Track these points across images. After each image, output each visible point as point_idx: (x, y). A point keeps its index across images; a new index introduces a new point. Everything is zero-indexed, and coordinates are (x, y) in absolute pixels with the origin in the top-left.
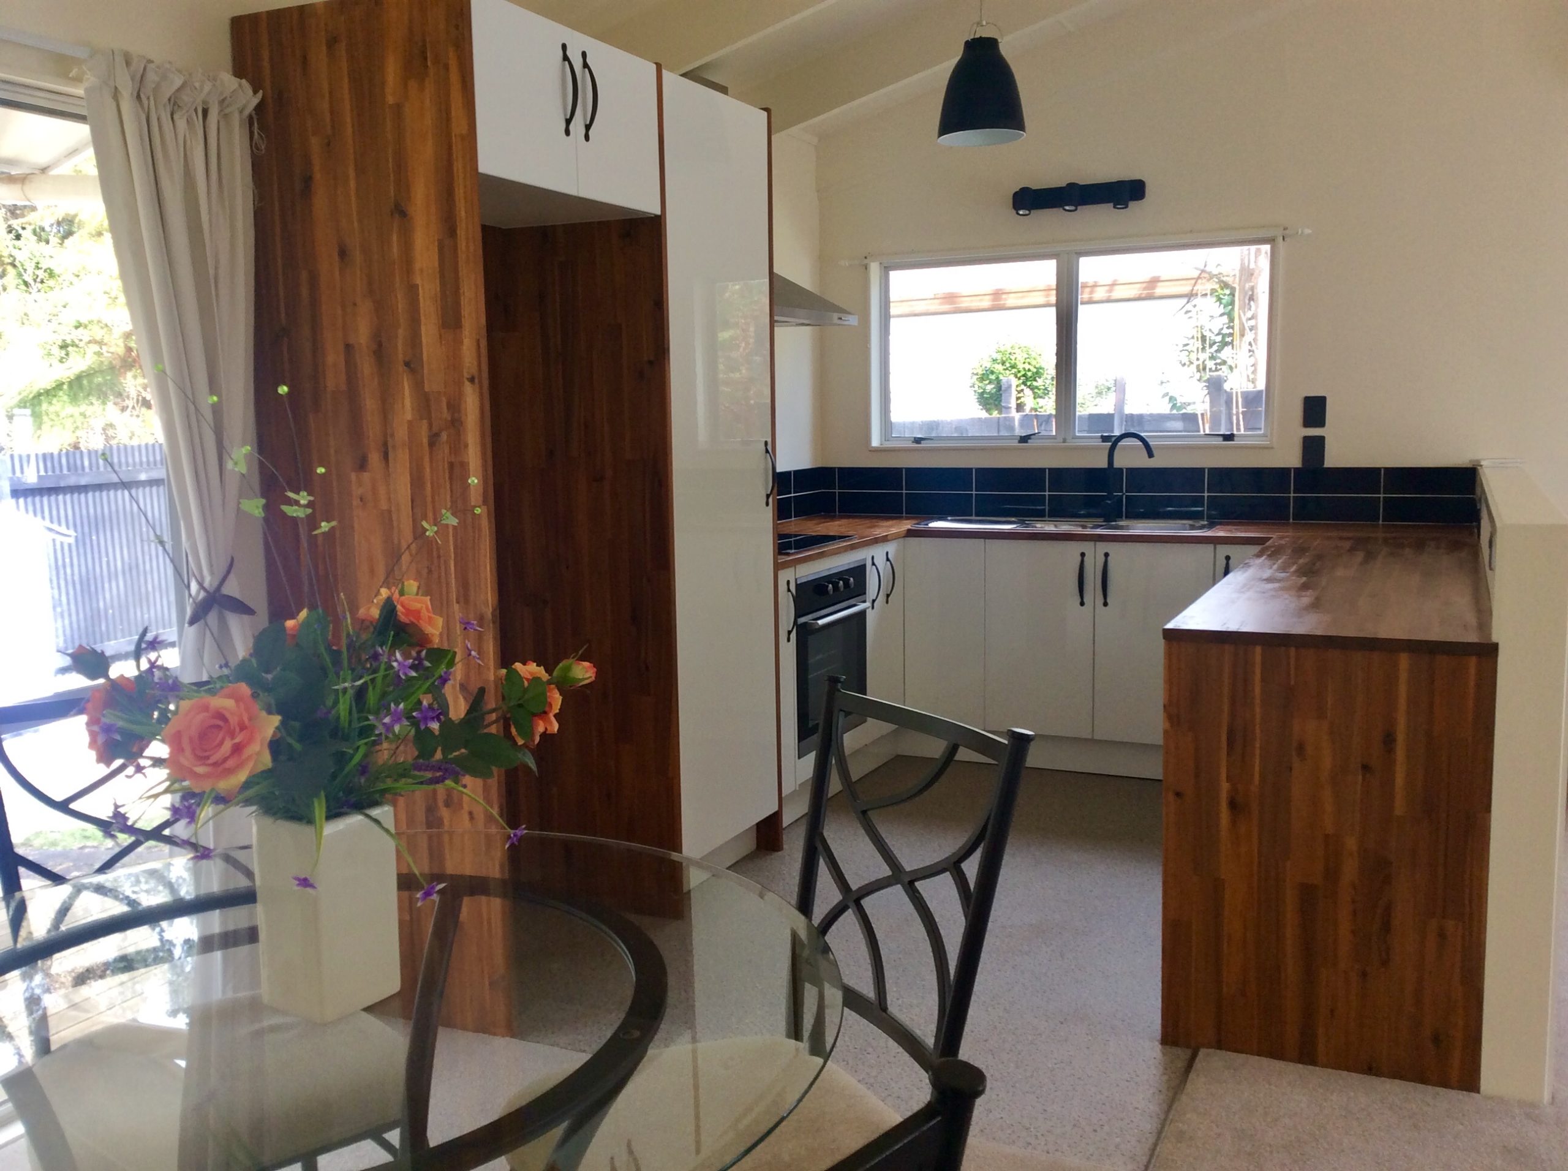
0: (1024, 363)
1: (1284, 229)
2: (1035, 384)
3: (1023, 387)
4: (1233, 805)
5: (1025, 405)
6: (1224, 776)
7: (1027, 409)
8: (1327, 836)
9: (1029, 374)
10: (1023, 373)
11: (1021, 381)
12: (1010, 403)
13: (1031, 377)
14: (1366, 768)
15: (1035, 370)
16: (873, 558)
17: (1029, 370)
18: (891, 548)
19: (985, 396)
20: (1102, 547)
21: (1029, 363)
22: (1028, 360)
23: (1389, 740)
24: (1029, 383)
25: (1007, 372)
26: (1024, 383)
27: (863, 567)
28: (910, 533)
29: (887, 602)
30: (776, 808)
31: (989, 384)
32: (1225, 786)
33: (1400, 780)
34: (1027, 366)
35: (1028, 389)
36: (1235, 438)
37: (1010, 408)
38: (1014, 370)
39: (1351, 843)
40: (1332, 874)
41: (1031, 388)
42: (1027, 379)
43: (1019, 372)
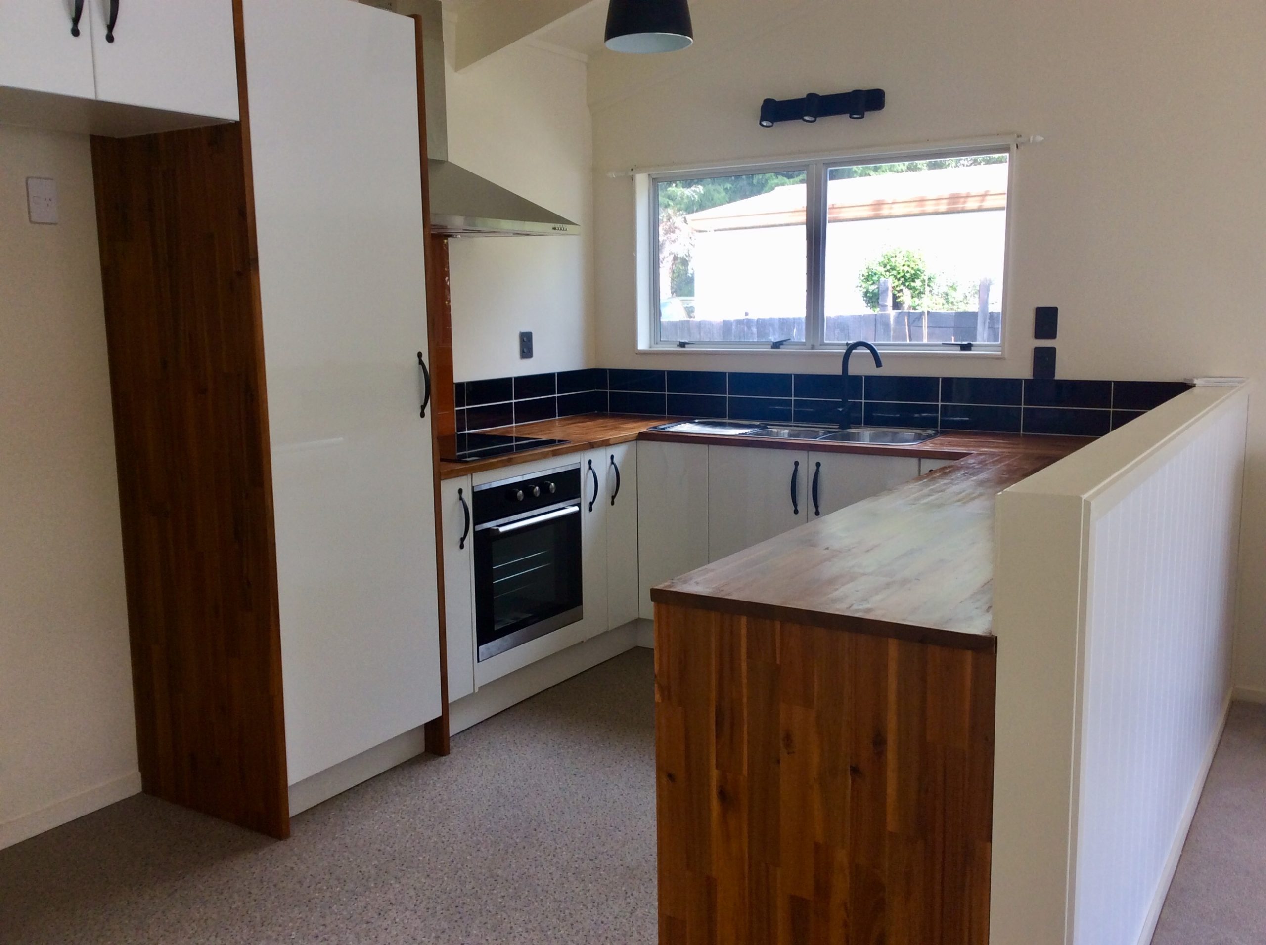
0: (904, 265)
1: (1018, 137)
2: (913, 284)
3: (902, 287)
4: (723, 794)
5: (904, 303)
6: (713, 761)
7: (906, 307)
8: (817, 845)
9: (908, 275)
10: (902, 274)
11: (900, 282)
12: (886, 301)
13: (909, 278)
14: (855, 770)
15: (913, 272)
16: (590, 462)
17: (908, 272)
18: (619, 452)
19: (868, 295)
20: (816, 457)
21: (909, 266)
22: (907, 263)
23: (879, 742)
24: (907, 284)
25: (887, 273)
26: (903, 284)
27: (577, 471)
28: (642, 437)
29: (613, 503)
30: (438, 713)
31: (872, 284)
32: (714, 774)
33: (891, 789)
34: (906, 269)
35: (907, 289)
36: (973, 348)
37: (887, 306)
38: (894, 272)
39: (841, 856)
40: (823, 889)
41: (909, 287)
42: (906, 280)
43: (899, 273)
